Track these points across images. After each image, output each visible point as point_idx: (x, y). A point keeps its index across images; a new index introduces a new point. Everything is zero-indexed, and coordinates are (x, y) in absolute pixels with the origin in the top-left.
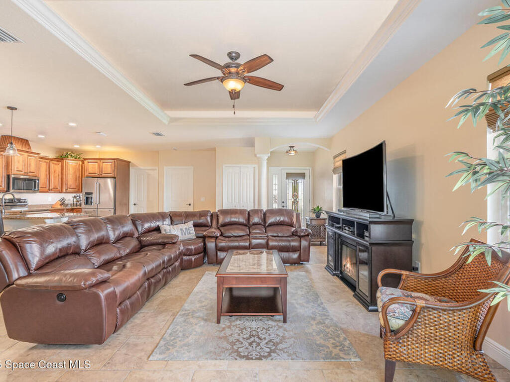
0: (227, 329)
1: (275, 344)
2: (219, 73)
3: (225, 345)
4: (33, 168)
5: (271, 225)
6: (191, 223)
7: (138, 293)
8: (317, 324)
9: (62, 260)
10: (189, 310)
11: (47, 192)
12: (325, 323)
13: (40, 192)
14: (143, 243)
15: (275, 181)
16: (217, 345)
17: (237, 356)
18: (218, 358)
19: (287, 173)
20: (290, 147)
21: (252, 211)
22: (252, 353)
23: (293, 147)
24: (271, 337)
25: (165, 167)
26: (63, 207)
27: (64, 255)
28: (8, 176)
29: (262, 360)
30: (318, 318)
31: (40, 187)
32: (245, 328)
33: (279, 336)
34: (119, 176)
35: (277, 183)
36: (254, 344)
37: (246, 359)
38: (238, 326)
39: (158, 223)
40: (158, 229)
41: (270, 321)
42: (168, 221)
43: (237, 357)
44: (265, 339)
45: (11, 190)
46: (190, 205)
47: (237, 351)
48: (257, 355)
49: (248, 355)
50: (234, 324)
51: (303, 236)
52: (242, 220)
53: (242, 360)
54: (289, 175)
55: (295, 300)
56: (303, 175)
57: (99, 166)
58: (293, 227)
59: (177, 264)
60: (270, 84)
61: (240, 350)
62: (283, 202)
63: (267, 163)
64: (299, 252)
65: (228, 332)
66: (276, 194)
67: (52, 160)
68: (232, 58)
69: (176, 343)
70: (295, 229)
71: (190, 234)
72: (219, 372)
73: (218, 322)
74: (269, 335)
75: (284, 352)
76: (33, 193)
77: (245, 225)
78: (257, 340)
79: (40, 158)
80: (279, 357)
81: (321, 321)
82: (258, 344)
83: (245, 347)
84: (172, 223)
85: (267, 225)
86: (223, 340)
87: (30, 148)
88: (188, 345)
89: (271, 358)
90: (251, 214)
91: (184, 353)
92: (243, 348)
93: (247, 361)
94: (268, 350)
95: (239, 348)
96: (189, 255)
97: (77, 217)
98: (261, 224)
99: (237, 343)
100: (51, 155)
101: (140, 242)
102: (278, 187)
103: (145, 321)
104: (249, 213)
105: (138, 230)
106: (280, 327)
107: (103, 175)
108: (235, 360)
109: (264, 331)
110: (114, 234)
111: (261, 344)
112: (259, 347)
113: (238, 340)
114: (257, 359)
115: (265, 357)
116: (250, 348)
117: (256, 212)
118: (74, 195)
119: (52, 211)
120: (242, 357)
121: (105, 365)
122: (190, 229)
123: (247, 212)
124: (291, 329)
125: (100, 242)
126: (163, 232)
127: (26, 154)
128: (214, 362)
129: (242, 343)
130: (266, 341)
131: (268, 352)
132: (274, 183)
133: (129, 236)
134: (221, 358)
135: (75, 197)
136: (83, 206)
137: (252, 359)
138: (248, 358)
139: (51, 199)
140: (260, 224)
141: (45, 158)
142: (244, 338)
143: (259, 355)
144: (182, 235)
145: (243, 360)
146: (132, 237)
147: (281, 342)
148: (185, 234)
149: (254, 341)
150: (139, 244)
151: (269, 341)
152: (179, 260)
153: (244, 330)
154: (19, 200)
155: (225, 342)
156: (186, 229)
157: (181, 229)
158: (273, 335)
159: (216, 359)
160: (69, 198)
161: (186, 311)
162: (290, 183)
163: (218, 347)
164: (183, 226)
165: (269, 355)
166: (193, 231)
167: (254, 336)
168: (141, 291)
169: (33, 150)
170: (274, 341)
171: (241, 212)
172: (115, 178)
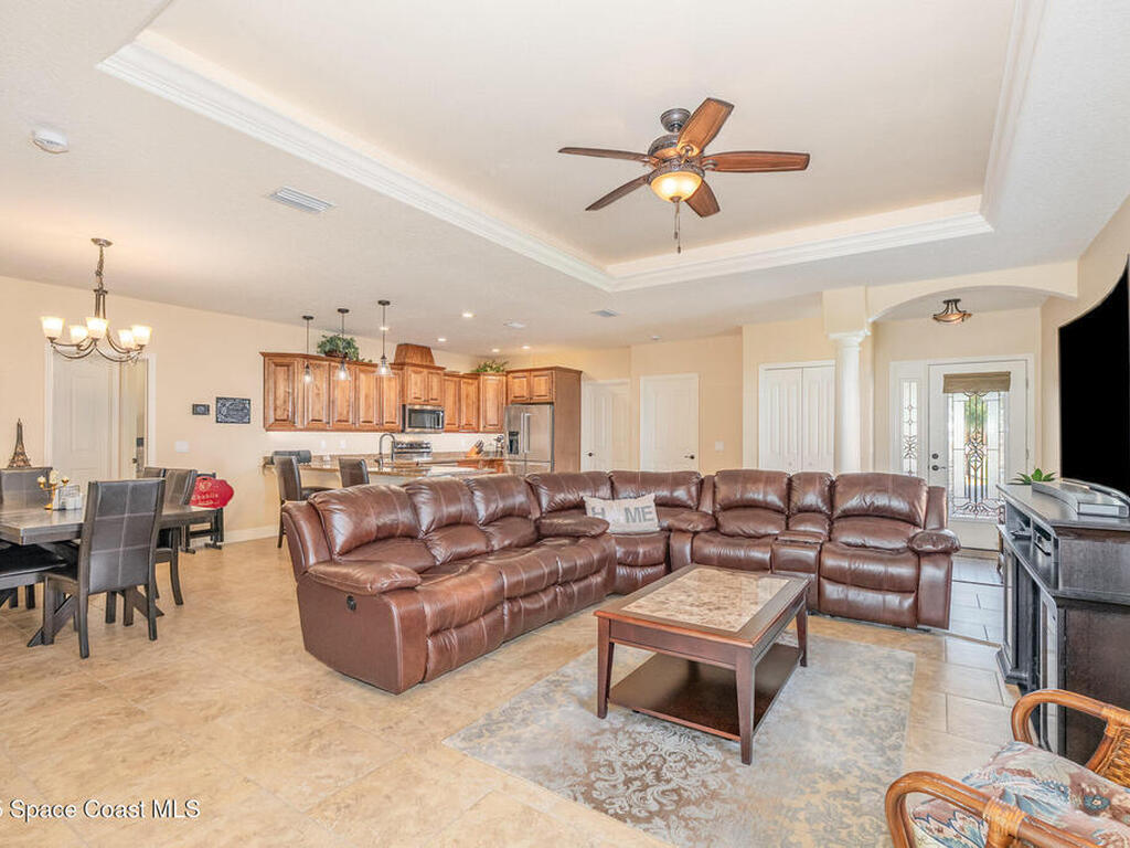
0: (608, 735)
1: (681, 802)
2: (641, 169)
3: (580, 764)
4: (435, 393)
5: (847, 515)
6: (648, 500)
7: (483, 622)
8: (834, 795)
9: (379, 545)
10: (568, 676)
11: (458, 431)
12: (858, 800)
13: (446, 431)
14: (543, 532)
15: (910, 395)
16: (565, 759)
17: (582, 793)
18: (546, 783)
19: (946, 377)
20: (947, 302)
21: (798, 476)
22: (614, 801)
23: (956, 301)
24: (684, 784)
25: (642, 379)
26: (480, 457)
27: (385, 536)
28: (404, 406)
29: (626, 822)
30: (850, 782)
31: (446, 422)
32: (645, 744)
33: (706, 787)
34: (559, 400)
35: (914, 405)
36: (637, 784)
37: (594, 808)
38: (633, 736)
39: (581, 494)
40: (580, 506)
41: (714, 747)
42: (605, 491)
43: (580, 797)
44: (668, 781)
45: (408, 430)
46: (692, 457)
47: (591, 786)
48: (621, 808)
49: (604, 801)
50: (629, 728)
51: (929, 554)
52: (774, 499)
53: (587, 805)
54: (952, 383)
55: (822, 717)
56: (1001, 381)
57: (529, 383)
58: (916, 525)
59: (597, 579)
60: (770, 158)
61: (599, 785)
62: (935, 456)
63: (860, 352)
64: (914, 595)
65: (606, 740)
66: (914, 433)
67: (463, 377)
68: (670, 126)
69: (502, 728)
70: (919, 530)
71: (645, 520)
72: (528, 810)
73: (602, 713)
74: (686, 777)
75: (687, 825)
76: (435, 433)
77: (778, 511)
78: (650, 777)
79: (445, 375)
80: (666, 833)
81: (854, 791)
82: (645, 787)
83: (612, 783)
84: (614, 495)
85: (838, 512)
86: (583, 751)
87: (432, 360)
88: (515, 740)
89: (646, 826)
90: (794, 484)
91: (499, 753)
92: (606, 783)
93: (595, 812)
94: (654, 807)
95: (598, 779)
96: (630, 566)
97: (474, 474)
98: (821, 512)
99: (603, 770)
100: (464, 369)
101: (538, 528)
102: (919, 416)
103: (487, 675)
104: (790, 480)
105: (540, 504)
106: (725, 768)
107: (535, 399)
108: (572, 800)
109: (683, 764)
110: (487, 510)
111: (649, 791)
112: (641, 795)
113: (610, 765)
114: (616, 815)
115: (636, 820)
116: (621, 788)
117: (809, 479)
118: (496, 436)
119: (461, 463)
120: (588, 798)
121: (383, 730)
122: (647, 510)
123: (785, 480)
124: (747, 783)
125: (452, 521)
126: (590, 514)
127: (425, 371)
128: (533, 787)
129: (614, 772)
130: (668, 787)
131: (650, 812)
132: (906, 404)
133: (518, 516)
134: (553, 785)
135: (498, 440)
136: (507, 456)
137: (606, 812)
138: (599, 806)
139: (463, 443)
140: (817, 511)
141: (453, 375)
142: (625, 765)
143: (627, 809)
144: (628, 521)
145: (588, 807)
146: (526, 517)
147: (697, 803)
148: (634, 521)
149: (640, 778)
150: (533, 533)
151: (673, 790)
152: (604, 573)
153: (639, 749)
154: (420, 445)
155: (582, 759)
156: (636, 509)
157: (627, 510)
158: (692, 781)
159: (541, 784)
160: (490, 442)
161: (563, 675)
162: (959, 403)
163: (562, 762)
164: (632, 504)
165: (648, 820)
166: (654, 515)
167: (648, 766)
168: (490, 618)
169: (437, 364)
170: (685, 794)
171: (770, 478)
172: (552, 403)
